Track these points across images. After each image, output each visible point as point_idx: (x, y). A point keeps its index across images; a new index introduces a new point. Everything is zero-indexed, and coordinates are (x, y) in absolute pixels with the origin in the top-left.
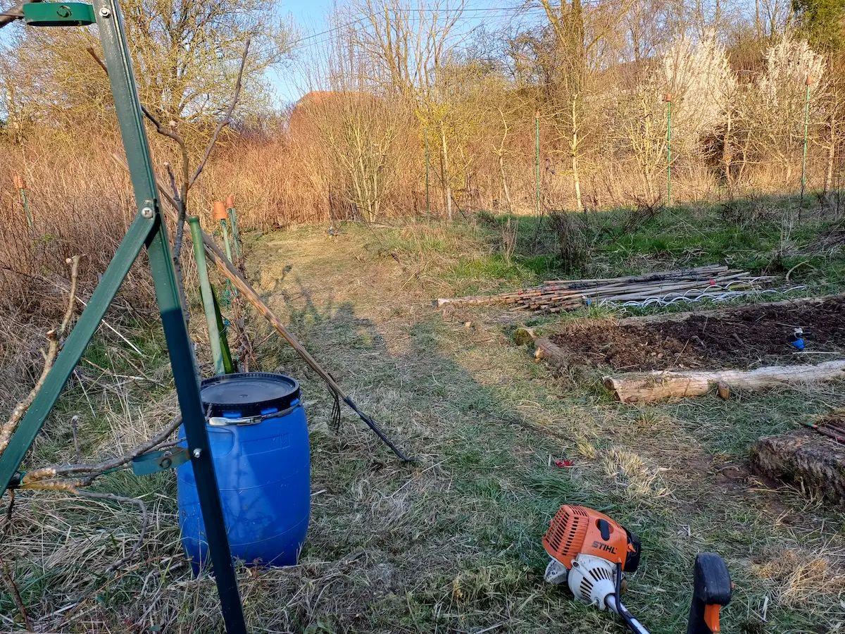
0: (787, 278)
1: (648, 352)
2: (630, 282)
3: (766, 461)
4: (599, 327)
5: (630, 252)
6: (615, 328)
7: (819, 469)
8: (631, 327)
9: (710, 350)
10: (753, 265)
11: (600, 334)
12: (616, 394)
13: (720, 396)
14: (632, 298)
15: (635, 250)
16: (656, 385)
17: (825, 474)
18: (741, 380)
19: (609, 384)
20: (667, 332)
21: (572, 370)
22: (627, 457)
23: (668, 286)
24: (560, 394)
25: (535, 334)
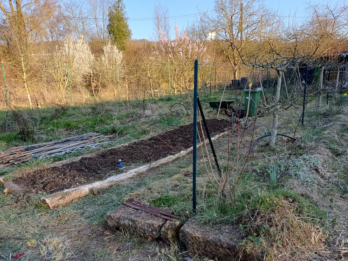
0: (117, 135)
1: (63, 179)
2: (56, 143)
3: (110, 223)
4: (40, 170)
5: (55, 129)
6: (48, 169)
7: (127, 223)
8: (55, 167)
9: (89, 173)
10: (105, 131)
11: (40, 174)
12: (48, 206)
13: (94, 194)
14: (57, 151)
15: (58, 127)
16: (66, 196)
17: (129, 224)
18: (101, 185)
19: (44, 201)
20: (72, 167)
21: (25, 197)
22: (52, 241)
23: (72, 144)
24: (19, 212)
25: (4, 180)
